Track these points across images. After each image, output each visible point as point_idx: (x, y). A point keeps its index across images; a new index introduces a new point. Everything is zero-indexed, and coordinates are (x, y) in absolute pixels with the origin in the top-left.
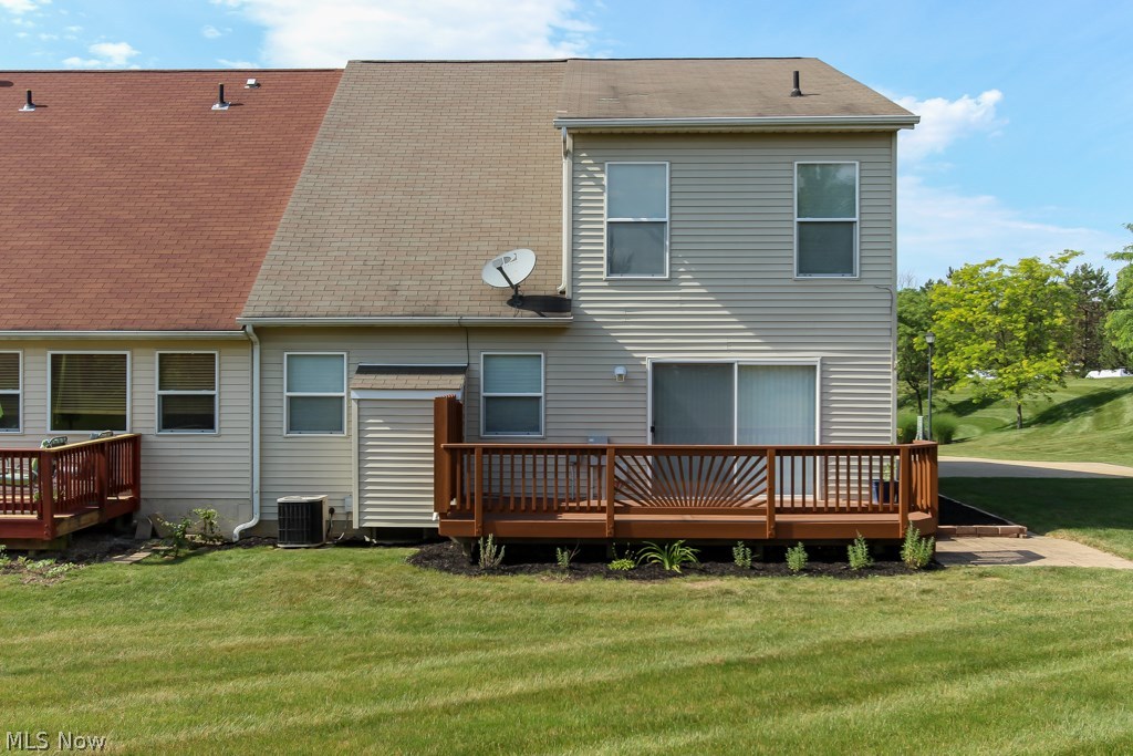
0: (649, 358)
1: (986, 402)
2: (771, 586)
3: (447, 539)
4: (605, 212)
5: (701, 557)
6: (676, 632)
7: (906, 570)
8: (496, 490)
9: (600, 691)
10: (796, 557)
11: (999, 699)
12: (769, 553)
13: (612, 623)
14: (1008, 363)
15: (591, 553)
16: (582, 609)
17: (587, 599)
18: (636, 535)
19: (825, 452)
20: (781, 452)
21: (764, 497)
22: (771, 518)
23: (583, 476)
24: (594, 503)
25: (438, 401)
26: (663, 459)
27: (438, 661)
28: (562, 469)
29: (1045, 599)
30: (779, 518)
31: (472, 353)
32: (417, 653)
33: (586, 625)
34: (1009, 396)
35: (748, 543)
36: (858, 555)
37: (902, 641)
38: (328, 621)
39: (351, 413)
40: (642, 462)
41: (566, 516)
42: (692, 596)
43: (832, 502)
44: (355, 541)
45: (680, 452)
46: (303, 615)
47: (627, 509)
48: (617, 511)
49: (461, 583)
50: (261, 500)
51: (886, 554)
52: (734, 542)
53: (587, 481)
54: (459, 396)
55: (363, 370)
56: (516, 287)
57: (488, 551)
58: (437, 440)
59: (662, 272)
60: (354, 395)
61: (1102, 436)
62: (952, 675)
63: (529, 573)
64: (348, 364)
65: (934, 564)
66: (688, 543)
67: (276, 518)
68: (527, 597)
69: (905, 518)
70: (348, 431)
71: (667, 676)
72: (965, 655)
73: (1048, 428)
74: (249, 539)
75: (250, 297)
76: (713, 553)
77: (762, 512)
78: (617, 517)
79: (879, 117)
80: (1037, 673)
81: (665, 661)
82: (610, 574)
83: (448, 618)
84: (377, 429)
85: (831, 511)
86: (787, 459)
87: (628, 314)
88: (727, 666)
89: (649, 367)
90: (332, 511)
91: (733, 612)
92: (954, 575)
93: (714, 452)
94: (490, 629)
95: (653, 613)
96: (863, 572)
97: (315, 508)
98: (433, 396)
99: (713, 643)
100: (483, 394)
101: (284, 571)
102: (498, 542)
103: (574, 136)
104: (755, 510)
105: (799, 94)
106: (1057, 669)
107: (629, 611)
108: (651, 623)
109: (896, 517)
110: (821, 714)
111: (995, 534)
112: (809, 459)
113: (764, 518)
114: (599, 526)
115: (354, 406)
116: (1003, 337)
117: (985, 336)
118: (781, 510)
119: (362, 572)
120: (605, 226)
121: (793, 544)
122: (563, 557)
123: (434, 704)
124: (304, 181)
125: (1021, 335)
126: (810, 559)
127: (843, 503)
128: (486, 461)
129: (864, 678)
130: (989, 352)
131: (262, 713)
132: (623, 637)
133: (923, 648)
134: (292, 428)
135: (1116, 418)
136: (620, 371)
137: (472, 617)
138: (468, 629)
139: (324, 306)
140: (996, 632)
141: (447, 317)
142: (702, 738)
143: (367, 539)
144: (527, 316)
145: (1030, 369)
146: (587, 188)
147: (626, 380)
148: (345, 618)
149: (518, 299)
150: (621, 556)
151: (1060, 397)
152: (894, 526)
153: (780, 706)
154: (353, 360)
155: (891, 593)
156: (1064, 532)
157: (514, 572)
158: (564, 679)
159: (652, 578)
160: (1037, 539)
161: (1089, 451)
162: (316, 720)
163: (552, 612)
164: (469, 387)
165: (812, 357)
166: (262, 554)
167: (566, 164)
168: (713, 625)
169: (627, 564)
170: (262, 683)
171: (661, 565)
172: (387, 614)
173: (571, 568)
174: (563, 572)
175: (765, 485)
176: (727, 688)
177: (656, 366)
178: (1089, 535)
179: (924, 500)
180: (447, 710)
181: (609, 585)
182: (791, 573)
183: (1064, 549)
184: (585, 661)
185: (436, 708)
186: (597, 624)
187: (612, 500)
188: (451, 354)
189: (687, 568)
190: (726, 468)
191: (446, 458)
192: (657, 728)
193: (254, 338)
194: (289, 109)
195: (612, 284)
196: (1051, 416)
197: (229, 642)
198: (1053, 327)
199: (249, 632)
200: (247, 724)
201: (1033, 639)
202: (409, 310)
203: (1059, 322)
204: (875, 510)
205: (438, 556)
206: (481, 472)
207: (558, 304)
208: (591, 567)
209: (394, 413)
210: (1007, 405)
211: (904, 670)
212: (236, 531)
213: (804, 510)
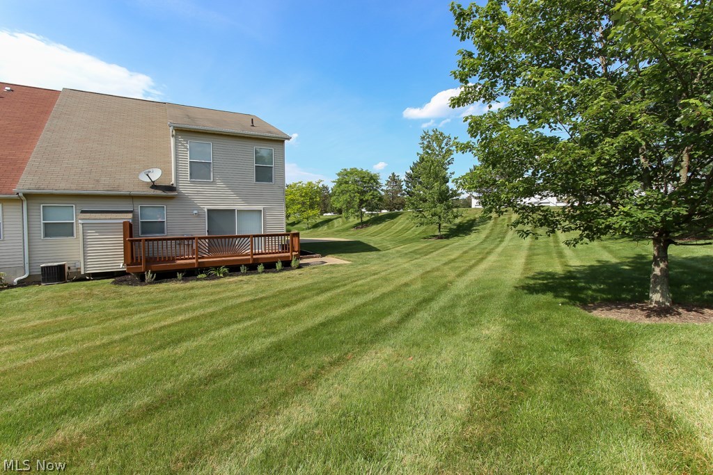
0: (206, 208)
1: (299, 222)
2: (255, 277)
3: (129, 274)
4: (188, 157)
5: (230, 271)
6: (228, 294)
7: (293, 269)
8: (151, 255)
9: (212, 315)
10: (260, 268)
11: (332, 298)
12: (252, 268)
13: (206, 294)
14: (305, 211)
15: (190, 273)
16: (192, 291)
17: (193, 288)
18: (207, 266)
19: (265, 236)
20: (255, 236)
21: (249, 251)
22: (252, 257)
23: (182, 248)
24: (186, 257)
25: (124, 223)
26: (211, 240)
27: (142, 315)
28: (173, 246)
29: (331, 272)
30: (254, 257)
31: (135, 205)
32: (132, 314)
33: (197, 296)
34: (305, 220)
35: (245, 265)
36: (279, 266)
37: (299, 288)
38: (82, 309)
39: (78, 230)
40: (205, 242)
41: (179, 262)
42: (230, 283)
43: (267, 251)
44: (82, 279)
45: (217, 238)
46: (67, 308)
47: (203, 258)
48: (200, 258)
49: (139, 289)
50: (29, 266)
51: (287, 265)
52: (241, 265)
53: (183, 250)
54: (131, 221)
55: (83, 212)
56: (153, 182)
57: (149, 276)
58: (124, 238)
59: (210, 179)
60: (80, 221)
61: (329, 231)
62: (318, 294)
63: (166, 282)
64: (76, 210)
65: (300, 267)
66: (226, 267)
67: (40, 273)
68: (169, 290)
69: (292, 254)
70: (77, 235)
71: (232, 307)
72: (318, 289)
73: (316, 229)
74: (22, 283)
75: (20, 181)
76: (234, 269)
77: (249, 255)
78: (199, 260)
79: (280, 136)
80: (339, 291)
81: (230, 303)
82: (198, 280)
83: (138, 300)
84: (92, 235)
85: (267, 254)
86: (257, 238)
87: (198, 193)
88: (252, 301)
89: (206, 211)
90: (69, 268)
91: (245, 286)
92: (306, 269)
93: (229, 237)
94: (159, 303)
95: (218, 289)
96: (281, 271)
97: (62, 268)
98: (122, 221)
99: (244, 296)
100: (140, 220)
101: (50, 293)
102: (153, 273)
103: (176, 130)
104: (247, 255)
105: (253, 126)
106: (342, 289)
107: (210, 290)
108: (219, 292)
109: (289, 254)
110: (287, 309)
111: (313, 257)
112: (260, 238)
113: (249, 257)
114: (193, 264)
115: (81, 226)
116: (303, 204)
117: (299, 203)
118: (255, 254)
119: (91, 290)
120: (188, 162)
121: (260, 264)
122: (180, 276)
123: (149, 329)
124: (44, 134)
125: (308, 203)
126: (265, 268)
127: (270, 251)
128: (147, 245)
129: (294, 298)
130: (300, 208)
131: (70, 345)
132: (212, 298)
133: (308, 288)
134: (46, 235)
135: (333, 226)
136: (195, 212)
137: (148, 299)
138: (149, 303)
139: (62, 186)
140: (323, 282)
141: (124, 191)
142: (255, 322)
143: (88, 278)
144: (159, 192)
145: (311, 213)
146: (181, 149)
147: (198, 215)
148: (90, 307)
149: (154, 186)
150: (202, 273)
151: (318, 221)
152: (289, 257)
153: (275, 309)
154: (77, 208)
155: (291, 275)
156: (330, 255)
157: (160, 283)
158: (197, 313)
159: (214, 279)
160: (323, 258)
161: (327, 235)
162: (98, 343)
163: (181, 294)
164: (135, 218)
165: (260, 207)
166: (34, 289)
167: (172, 140)
168: (240, 291)
169: (204, 276)
170: (62, 335)
171: (216, 275)
172: (109, 303)
173: (183, 279)
174: (180, 281)
175: (250, 247)
176: (255, 307)
177: (208, 210)
178: (336, 256)
179: (296, 249)
180: (155, 330)
181: (199, 283)
182: (259, 273)
183: (331, 260)
184: (202, 306)
185: (151, 330)
186: (199, 295)
187: (197, 255)
188: (126, 206)
189: (225, 275)
190: (233, 243)
191: (129, 244)
192: (239, 321)
193: (24, 198)
194: (32, 103)
195: (192, 182)
196: (316, 226)
197: (32, 324)
198: (316, 201)
199: (41, 318)
200: (63, 351)
201: (333, 283)
202: (105, 189)
203: (318, 200)
204: (280, 253)
205: (125, 280)
206: (144, 248)
207: (171, 188)
208: (190, 278)
209: (102, 228)
210: (304, 223)
211: (304, 295)
212: (16, 280)
213: (259, 254)
